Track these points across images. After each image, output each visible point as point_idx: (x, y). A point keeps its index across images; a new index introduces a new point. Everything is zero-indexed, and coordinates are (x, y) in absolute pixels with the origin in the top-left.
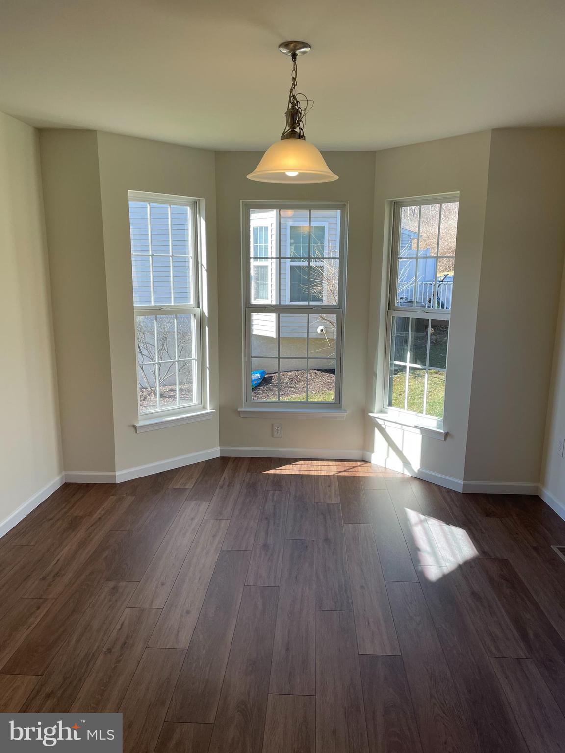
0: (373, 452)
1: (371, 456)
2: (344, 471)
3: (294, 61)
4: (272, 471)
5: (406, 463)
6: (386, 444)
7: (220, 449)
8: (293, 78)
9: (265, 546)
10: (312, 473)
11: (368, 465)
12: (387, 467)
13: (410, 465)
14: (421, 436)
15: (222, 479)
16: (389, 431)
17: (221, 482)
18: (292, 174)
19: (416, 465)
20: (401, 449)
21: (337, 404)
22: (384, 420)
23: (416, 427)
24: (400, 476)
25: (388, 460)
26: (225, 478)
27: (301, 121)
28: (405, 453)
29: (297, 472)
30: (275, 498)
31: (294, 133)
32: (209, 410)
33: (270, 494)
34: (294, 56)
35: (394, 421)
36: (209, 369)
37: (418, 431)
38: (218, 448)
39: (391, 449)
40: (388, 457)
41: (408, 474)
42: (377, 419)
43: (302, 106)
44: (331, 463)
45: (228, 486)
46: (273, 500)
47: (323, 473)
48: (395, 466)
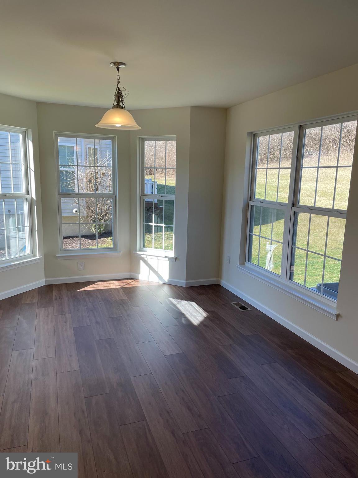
0: (139, 273)
1: (139, 276)
2: (126, 285)
3: (118, 71)
4: (82, 289)
5: (160, 277)
6: (147, 268)
7: (46, 281)
8: (118, 79)
9: (97, 322)
10: (106, 288)
11: (137, 280)
12: (149, 280)
13: (162, 277)
14: (168, 262)
15: (54, 296)
16: (149, 261)
17: (54, 297)
18: (118, 125)
19: (166, 277)
20: (157, 270)
21: (115, 248)
22: (146, 255)
23: (166, 257)
24: (158, 284)
25: (149, 277)
26: (55, 295)
27: (123, 100)
28: (159, 272)
29: (97, 288)
30: (91, 301)
31: (119, 106)
32: (38, 257)
33: (87, 299)
34: (118, 68)
35: (153, 255)
36: (37, 231)
37: (167, 259)
38: (44, 280)
39: (151, 271)
40: (149, 275)
41: (161, 282)
42: (141, 255)
43: (123, 93)
44: (114, 282)
45: (60, 298)
46: (90, 302)
47: (112, 287)
48: (154, 279)
